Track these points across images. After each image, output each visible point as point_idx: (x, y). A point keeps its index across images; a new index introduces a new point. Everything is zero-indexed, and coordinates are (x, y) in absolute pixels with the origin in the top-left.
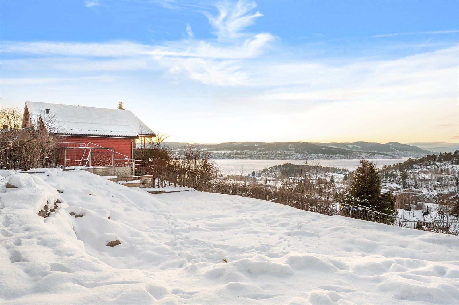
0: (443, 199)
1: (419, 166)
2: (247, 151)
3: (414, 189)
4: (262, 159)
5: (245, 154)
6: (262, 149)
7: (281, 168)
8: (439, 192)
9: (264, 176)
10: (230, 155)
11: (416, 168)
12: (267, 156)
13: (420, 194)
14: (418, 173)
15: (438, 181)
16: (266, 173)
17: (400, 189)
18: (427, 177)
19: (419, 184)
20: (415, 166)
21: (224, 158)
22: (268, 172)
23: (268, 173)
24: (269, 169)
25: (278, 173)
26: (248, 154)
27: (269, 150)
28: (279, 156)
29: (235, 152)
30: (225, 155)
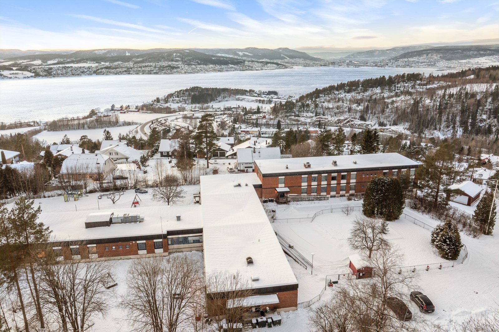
0: (341, 122)
1: (324, 95)
2: (119, 62)
3: (322, 116)
4: (143, 74)
5: (118, 68)
6: (138, 60)
8: (338, 118)
10: (98, 70)
11: (321, 97)
12: (149, 70)
13: (326, 120)
14: (324, 103)
15: (338, 109)
16: (173, 99)
17: (313, 117)
18: (331, 106)
19: (326, 112)
20: (321, 95)
21: (91, 74)
23: (175, 98)
25: (186, 98)
26: (122, 68)
27: (149, 60)
28: (164, 69)
29: (103, 65)
30: (90, 70)
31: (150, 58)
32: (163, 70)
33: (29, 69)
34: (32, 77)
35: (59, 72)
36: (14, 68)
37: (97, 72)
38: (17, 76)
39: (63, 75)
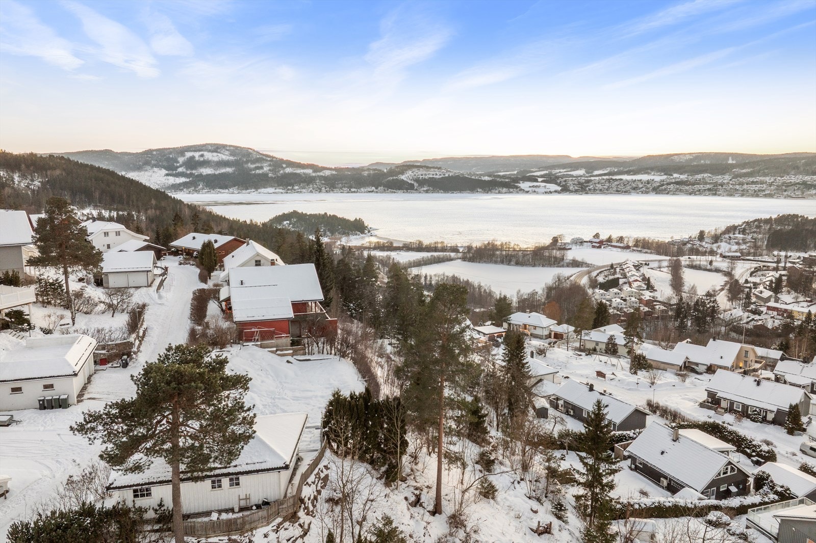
2: (706, 175)
4: (742, 195)
5: (698, 184)
6: (744, 171)
7: (772, 225)
9: (726, 242)
10: (663, 185)
12: (756, 189)
16: (732, 236)
21: (647, 193)
22: (737, 232)
23: (737, 235)
24: (742, 225)
25: (760, 236)
26: (706, 183)
27: (764, 172)
28: (787, 189)
29: (675, 178)
30: (649, 186)
31: (767, 169)
32: (785, 191)
33: (559, 181)
34: (556, 191)
35: (599, 186)
36: (540, 180)
37: (658, 189)
38: (536, 190)
39: (602, 192)
